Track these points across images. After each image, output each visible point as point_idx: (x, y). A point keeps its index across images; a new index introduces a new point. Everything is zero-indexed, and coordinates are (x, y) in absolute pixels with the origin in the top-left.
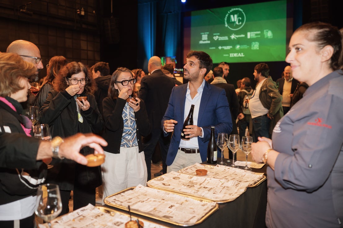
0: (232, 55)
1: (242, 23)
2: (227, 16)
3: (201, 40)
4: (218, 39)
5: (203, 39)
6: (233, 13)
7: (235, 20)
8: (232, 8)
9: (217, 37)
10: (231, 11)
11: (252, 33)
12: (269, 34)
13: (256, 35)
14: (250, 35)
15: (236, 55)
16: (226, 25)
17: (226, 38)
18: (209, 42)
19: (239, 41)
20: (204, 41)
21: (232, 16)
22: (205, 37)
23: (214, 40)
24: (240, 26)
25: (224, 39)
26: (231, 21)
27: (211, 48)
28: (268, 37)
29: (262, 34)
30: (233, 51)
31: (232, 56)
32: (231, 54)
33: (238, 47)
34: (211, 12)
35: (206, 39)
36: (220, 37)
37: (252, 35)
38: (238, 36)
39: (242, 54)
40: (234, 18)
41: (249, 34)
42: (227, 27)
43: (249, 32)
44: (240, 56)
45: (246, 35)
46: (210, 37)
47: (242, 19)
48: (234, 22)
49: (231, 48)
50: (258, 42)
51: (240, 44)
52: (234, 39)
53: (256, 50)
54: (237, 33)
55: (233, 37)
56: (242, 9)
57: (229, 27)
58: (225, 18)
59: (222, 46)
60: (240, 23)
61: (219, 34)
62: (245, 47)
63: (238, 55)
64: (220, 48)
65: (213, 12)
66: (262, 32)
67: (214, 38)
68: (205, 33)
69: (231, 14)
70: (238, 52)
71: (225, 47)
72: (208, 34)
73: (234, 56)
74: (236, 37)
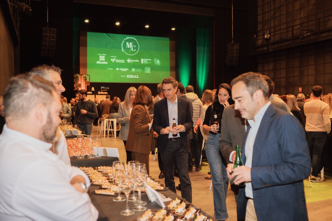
1: (136, 50)
2: (123, 42)
3: (99, 60)
4: (115, 61)
7: (131, 47)
9: (114, 59)
10: (126, 39)
11: (145, 59)
12: (158, 62)
13: (148, 61)
14: (143, 61)
15: (132, 76)
16: (123, 50)
17: (123, 61)
18: (107, 63)
19: (134, 65)
20: (101, 61)
21: (127, 43)
22: (102, 58)
24: (135, 52)
25: (121, 62)
26: (127, 47)
27: (108, 69)
28: (157, 64)
29: (153, 61)
30: (130, 73)
31: (129, 77)
32: (127, 76)
33: (133, 70)
34: (108, 36)
35: (104, 60)
36: (117, 60)
38: (133, 61)
39: (137, 76)
40: (130, 45)
41: (142, 60)
42: (123, 52)
43: (142, 58)
44: (136, 77)
45: (140, 61)
46: (107, 59)
47: (136, 46)
48: (130, 49)
49: (127, 70)
50: (150, 67)
51: (136, 68)
52: (130, 62)
53: (149, 74)
54: (132, 58)
55: (129, 61)
57: (125, 52)
58: (121, 44)
59: (119, 68)
60: (135, 50)
61: (116, 57)
62: (139, 70)
63: (134, 76)
64: (117, 69)
66: (153, 60)
67: (111, 60)
68: (102, 55)
70: (134, 74)
71: (122, 69)
72: (105, 56)
73: (130, 77)
74: (131, 62)
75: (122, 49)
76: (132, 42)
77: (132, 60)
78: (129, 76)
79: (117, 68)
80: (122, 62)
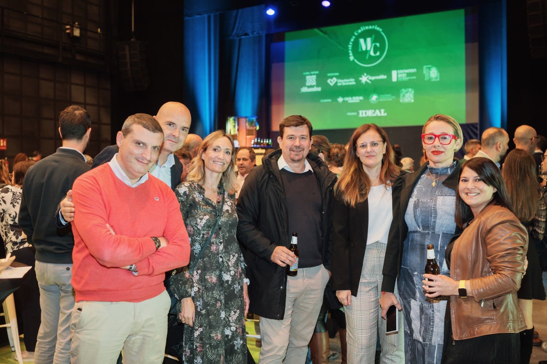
0: (362, 113)
1: (380, 53)
2: (352, 40)
3: (304, 85)
4: (337, 83)
5: (307, 84)
6: (365, 35)
7: (369, 48)
8: (362, 26)
9: (335, 79)
10: (360, 31)
12: (433, 73)
13: (409, 75)
14: (395, 75)
15: (370, 113)
16: (352, 58)
17: (351, 82)
18: (319, 89)
19: (375, 88)
20: (309, 87)
21: (362, 41)
22: (311, 79)
23: (328, 85)
24: (377, 58)
25: (347, 84)
26: (360, 50)
27: (322, 101)
28: (430, 79)
29: (419, 74)
30: (366, 105)
31: (364, 115)
32: (360, 112)
33: (374, 98)
34: (321, 34)
35: (315, 83)
36: (339, 81)
37: (400, 76)
38: (373, 78)
39: (383, 111)
40: (367, 45)
41: (394, 73)
42: (353, 61)
43: (394, 70)
44: (379, 115)
45: (390, 76)
46: (321, 80)
47: (380, 45)
48: (367, 52)
49: (360, 100)
50: (412, 88)
51: (379, 93)
52: (366, 82)
53: (409, 104)
54: (370, 72)
55: (364, 79)
56: (381, 27)
57: (356, 61)
58: (349, 44)
59: (343, 97)
60: (378, 54)
61: (337, 74)
62: (388, 98)
63: (374, 113)
64: (340, 100)
65: (325, 33)
66: (420, 69)
67: (329, 81)
68: (312, 73)
69: (361, 38)
70: (374, 107)
71: (350, 98)
72: (317, 75)
73: (367, 115)
74: (370, 80)
75: (351, 54)
76: (370, 36)
77: (372, 75)
78: (364, 113)
79: (340, 98)
80: (351, 84)
